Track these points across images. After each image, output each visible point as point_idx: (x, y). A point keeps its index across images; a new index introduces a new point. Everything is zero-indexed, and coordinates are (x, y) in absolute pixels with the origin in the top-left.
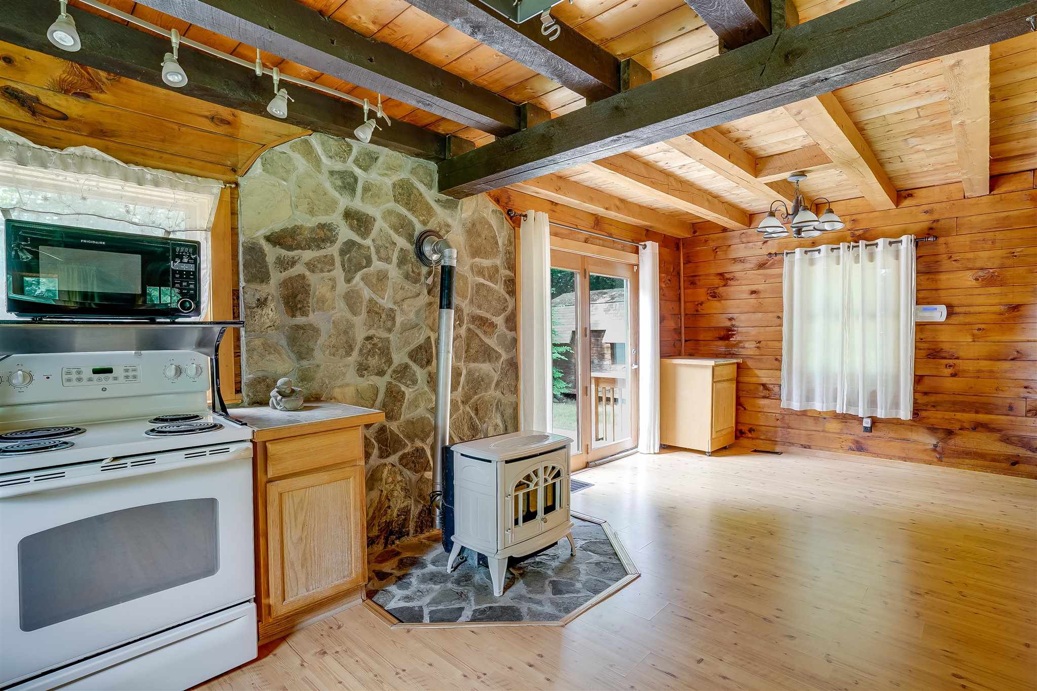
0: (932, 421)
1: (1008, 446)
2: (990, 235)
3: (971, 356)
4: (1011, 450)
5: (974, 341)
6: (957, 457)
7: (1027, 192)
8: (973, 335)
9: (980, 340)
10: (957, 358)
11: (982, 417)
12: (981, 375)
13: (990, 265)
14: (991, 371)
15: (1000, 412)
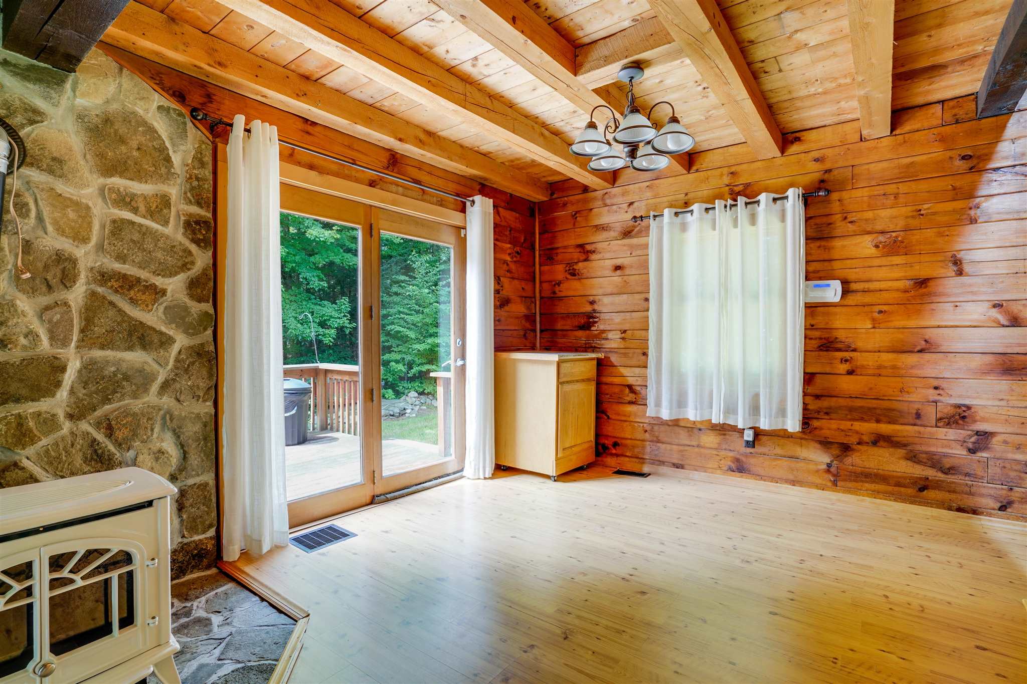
0: (826, 433)
1: (917, 466)
2: (891, 189)
3: (870, 347)
4: (919, 471)
5: (874, 328)
6: (854, 481)
7: (935, 131)
8: (874, 320)
9: (881, 326)
10: (854, 350)
11: (885, 428)
12: (883, 372)
13: (892, 228)
14: (894, 367)
15: (906, 421)
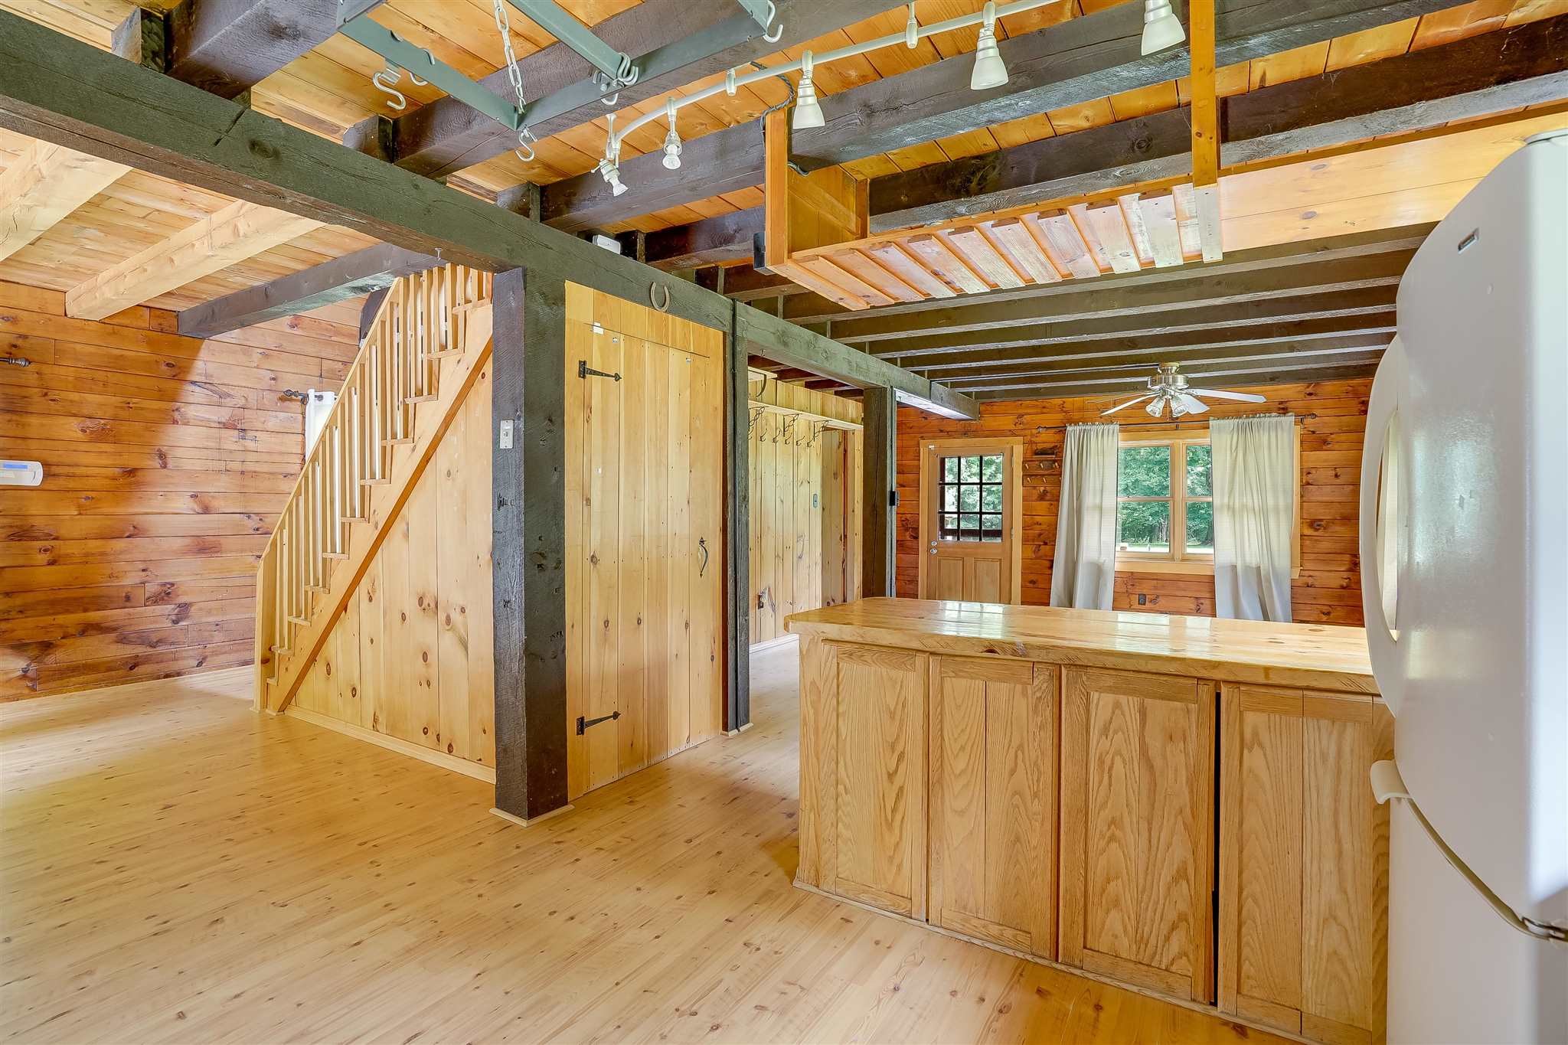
0: (19, 633)
1: (126, 646)
2: (100, 375)
3: (75, 535)
4: (128, 651)
5: (80, 514)
6: (59, 679)
7: (144, 333)
8: (79, 506)
9: (88, 512)
10: (56, 539)
11: (94, 616)
12: (91, 559)
13: (100, 414)
14: (103, 554)
15: (115, 605)
